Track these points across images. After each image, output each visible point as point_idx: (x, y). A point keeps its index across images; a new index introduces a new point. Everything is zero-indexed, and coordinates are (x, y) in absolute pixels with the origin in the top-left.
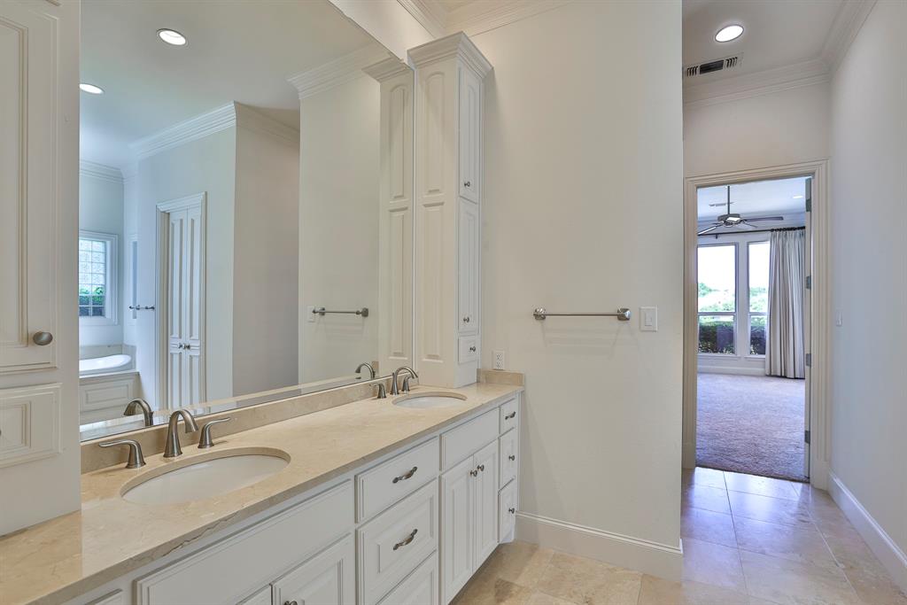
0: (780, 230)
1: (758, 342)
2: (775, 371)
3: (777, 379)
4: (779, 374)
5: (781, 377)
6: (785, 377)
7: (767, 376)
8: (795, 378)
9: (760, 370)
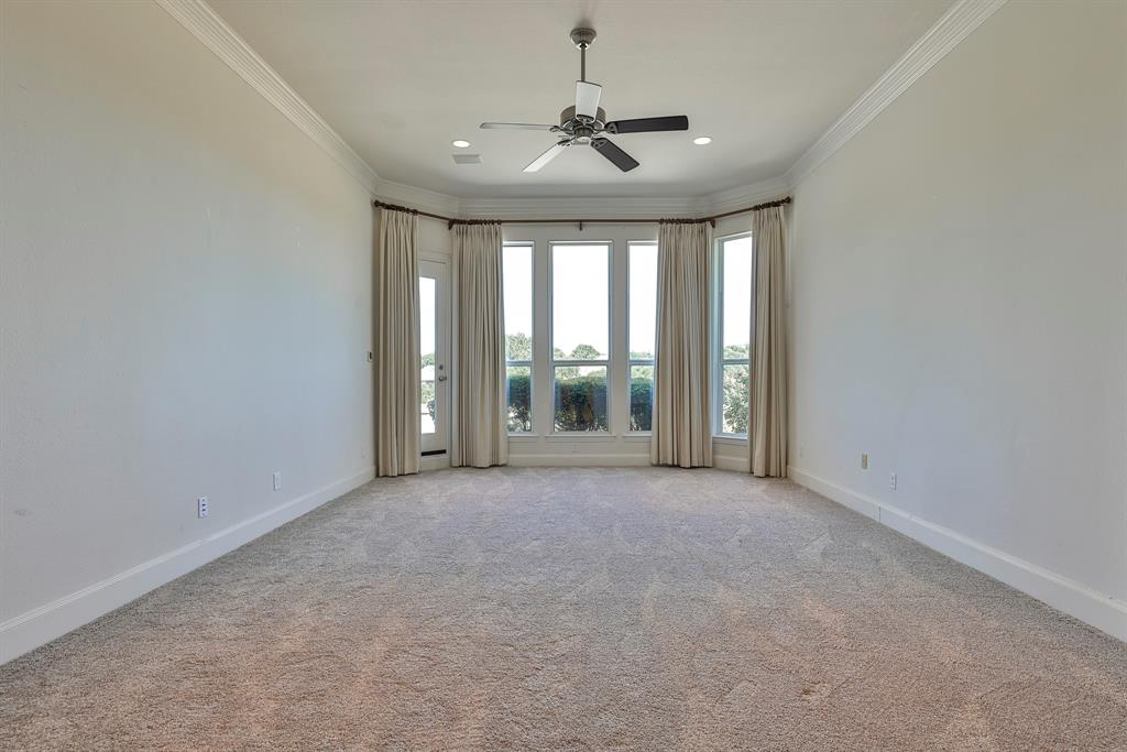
0: (672, 221)
1: (641, 408)
2: (665, 458)
3: (668, 469)
4: (670, 462)
5: (673, 466)
6: (678, 466)
7: (653, 465)
8: (692, 467)
9: (643, 456)
